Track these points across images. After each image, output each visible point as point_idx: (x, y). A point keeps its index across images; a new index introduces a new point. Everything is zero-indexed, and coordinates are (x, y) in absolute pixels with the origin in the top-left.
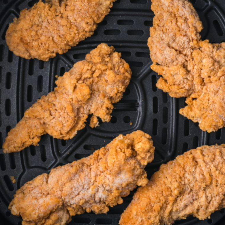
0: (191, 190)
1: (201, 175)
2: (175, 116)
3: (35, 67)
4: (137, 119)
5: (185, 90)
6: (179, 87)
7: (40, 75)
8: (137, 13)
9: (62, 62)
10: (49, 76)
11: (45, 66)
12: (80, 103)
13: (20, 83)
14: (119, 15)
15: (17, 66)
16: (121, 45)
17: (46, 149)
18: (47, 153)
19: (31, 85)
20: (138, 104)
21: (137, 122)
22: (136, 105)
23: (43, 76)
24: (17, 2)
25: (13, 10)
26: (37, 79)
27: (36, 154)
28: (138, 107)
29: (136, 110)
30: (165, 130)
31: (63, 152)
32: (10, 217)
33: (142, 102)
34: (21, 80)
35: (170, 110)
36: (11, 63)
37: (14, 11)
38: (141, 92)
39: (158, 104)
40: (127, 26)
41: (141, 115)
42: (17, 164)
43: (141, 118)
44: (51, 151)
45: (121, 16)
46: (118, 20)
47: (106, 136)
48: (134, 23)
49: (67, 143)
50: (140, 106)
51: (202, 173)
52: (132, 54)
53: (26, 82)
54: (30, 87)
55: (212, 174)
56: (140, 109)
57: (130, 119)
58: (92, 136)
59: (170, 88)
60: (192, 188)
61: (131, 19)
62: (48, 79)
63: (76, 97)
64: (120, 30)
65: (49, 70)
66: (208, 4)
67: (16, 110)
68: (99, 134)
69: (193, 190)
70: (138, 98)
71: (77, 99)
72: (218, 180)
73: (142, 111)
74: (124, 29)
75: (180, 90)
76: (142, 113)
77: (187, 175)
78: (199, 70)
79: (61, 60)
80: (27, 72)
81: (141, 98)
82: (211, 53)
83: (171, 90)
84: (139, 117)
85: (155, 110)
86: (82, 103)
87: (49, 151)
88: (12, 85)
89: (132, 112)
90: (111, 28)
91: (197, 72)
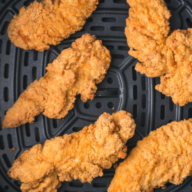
0: (166, 161)
1: (173, 147)
2: (153, 102)
3: (30, 59)
4: (120, 105)
5: (159, 71)
6: (154, 69)
7: (34, 66)
8: (119, 12)
9: (54, 54)
10: (42, 67)
11: (38, 58)
12: (68, 86)
13: (17, 73)
14: (103, 13)
15: (14, 58)
16: (105, 40)
17: (39, 131)
18: (41, 134)
19: (26, 74)
20: (120, 91)
21: (119, 107)
22: (119, 93)
23: (36, 67)
24: (14, 2)
25: (10, 9)
26: (31, 70)
27: (31, 135)
28: (120, 94)
29: (118, 97)
30: (144, 115)
31: (54, 134)
32: (8, 190)
33: (124, 90)
34: (18, 70)
35: (148, 96)
36: (9, 55)
37: (12, 10)
38: (122, 81)
39: (138, 91)
40: (110, 23)
41: (122, 102)
42: (14, 144)
43: (123, 104)
44: (44, 132)
45: (105, 14)
46: (103, 17)
47: (92, 120)
48: (116, 20)
49: (58, 125)
50: (122, 93)
51: (174, 145)
52: (115, 48)
53: (22, 72)
54: (25, 77)
55: (182, 145)
56: (122, 96)
57: (113, 105)
58: (79, 120)
59: (147, 70)
60: (166, 159)
61: (114, 17)
62: (41, 70)
63: (65, 82)
64: (105, 27)
65: (42, 61)
66: (182, 3)
67: (13, 97)
68: (86, 117)
69: (167, 160)
70: (120, 86)
71: (66, 83)
72: (187, 150)
73: (124, 98)
74: (107, 25)
75: (155, 71)
76: (124, 99)
77: (160, 148)
78: (171, 54)
79: (52, 53)
80: (23, 63)
81: (123, 87)
82: (184, 41)
83: (148, 71)
84: (121, 103)
85: (135, 97)
86: (69, 86)
87: (42, 133)
88: (10, 76)
89: (115, 98)
90: (96, 25)
91: (169, 56)
